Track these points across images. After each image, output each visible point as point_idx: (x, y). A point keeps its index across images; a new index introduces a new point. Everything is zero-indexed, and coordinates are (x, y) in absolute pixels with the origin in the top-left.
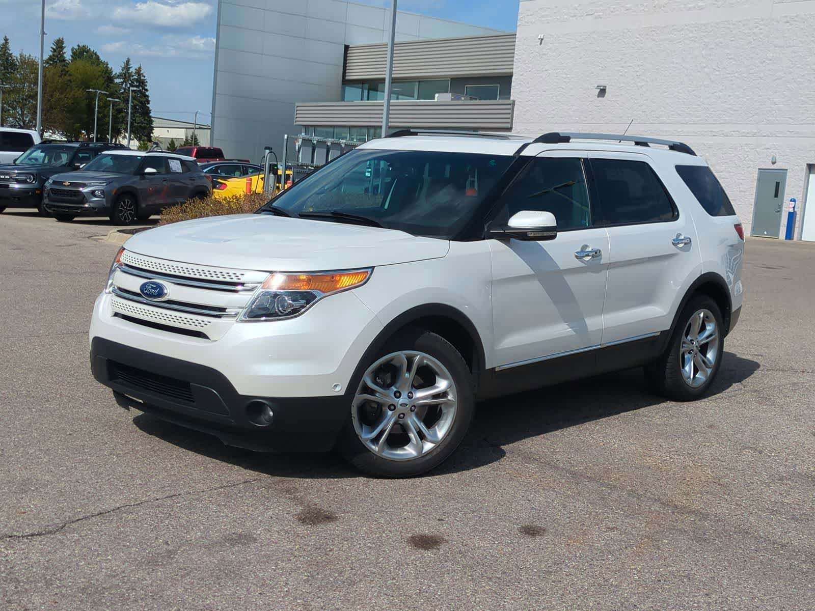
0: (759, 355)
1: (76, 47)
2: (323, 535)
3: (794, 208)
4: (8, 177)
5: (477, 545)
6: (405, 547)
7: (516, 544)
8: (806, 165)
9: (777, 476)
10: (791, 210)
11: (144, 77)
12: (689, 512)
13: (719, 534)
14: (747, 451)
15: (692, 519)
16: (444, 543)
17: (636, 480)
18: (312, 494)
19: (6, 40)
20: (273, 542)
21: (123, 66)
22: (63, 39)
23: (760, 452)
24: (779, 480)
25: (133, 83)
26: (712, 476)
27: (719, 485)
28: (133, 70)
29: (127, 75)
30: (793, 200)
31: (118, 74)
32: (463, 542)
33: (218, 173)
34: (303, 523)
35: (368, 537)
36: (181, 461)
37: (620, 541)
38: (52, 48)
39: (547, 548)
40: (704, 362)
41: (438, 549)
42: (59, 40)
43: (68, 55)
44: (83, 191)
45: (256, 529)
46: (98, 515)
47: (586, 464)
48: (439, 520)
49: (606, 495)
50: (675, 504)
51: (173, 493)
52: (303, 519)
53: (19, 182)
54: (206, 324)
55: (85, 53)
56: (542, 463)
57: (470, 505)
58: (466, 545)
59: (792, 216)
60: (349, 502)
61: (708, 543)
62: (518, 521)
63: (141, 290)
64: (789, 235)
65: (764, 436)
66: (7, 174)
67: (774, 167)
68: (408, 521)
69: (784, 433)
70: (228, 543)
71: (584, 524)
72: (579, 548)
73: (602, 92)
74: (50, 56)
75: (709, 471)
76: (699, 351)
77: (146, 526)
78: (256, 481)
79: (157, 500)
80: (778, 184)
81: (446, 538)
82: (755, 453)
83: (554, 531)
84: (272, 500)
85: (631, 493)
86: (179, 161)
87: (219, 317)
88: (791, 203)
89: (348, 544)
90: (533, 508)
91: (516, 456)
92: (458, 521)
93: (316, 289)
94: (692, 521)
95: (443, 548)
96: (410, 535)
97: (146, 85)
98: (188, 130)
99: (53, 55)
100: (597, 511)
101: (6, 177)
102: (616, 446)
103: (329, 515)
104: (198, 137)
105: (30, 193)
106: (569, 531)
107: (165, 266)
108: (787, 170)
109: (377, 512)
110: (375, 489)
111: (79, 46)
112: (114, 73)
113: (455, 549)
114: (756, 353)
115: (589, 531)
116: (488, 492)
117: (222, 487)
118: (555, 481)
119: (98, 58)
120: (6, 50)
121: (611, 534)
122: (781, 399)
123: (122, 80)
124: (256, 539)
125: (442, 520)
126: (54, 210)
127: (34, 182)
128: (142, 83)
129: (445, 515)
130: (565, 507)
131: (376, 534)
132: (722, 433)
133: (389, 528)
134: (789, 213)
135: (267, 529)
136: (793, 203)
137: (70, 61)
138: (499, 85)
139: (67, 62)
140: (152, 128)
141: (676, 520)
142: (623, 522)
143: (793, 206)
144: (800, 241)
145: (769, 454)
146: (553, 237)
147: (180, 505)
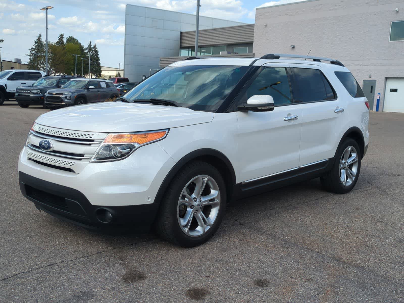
0: (375, 167)
1: (68, 37)
2: (135, 291)
3: (380, 97)
4: (29, 92)
5: (228, 295)
6: (184, 298)
7: (252, 294)
8: (384, 78)
9: (398, 239)
10: (378, 98)
11: (97, 49)
12: (353, 266)
13: (372, 282)
14: (379, 223)
15: (355, 271)
16: (208, 294)
17: (320, 244)
18: (135, 260)
19: (40, 35)
20: (104, 298)
21: (88, 44)
22: (63, 34)
23: (386, 224)
24: (400, 242)
25: (93, 52)
26: (362, 241)
27: (367, 246)
28: (92, 47)
29: (90, 49)
30: (379, 94)
31: (86, 48)
32: (219, 293)
33: (124, 88)
34: (125, 281)
35: (162, 292)
36: (65, 240)
37: (314, 290)
38: (59, 38)
39: (270, 296)
40: (351, 173)
41: (204, 300)
42: (61, 35)
43: (65, 41)
44: (61, 97)
45: (95, 288)
46: (3, 280)
47: (292, 234)
48: (206, 277)
49: (304, 256)
50: (344, 261)
51: (52, 262)
52: (126, 279)
53: (34, 93)
54: (73, 164)
55: (72, 40)
56: (267, 234)
57: (226, 265)
58: (221, 296)
59: (378, 101)
60: (155, 265)
61: (367, 289)
62: (254, 276)
63: (40, 144)
64: (377, 110)
65: (387, 214)
66: (29, 90)
67: (370, 79)
68: (188, 278)
69: (397, 212)
70: (75, 300)
71: (292, 277)
72: (290, 296)
73: (293, 47)
74: (58, 41)
75: (360, 237)
76: (349, 168)
77: (29, 287)
78: (104, 252)
79: (42, 267)
80: (372, 87)
81: (210, 290)
82: (383, 225)
83: (275, 282)
84: (110, 265)
85: (318, 253)
86: (105, 83)
87: (80, 160)
88: (378, 95)
89: (149, 297)
90: (262, 266)
91: (254, 230)
92: (218, 277)
93: (135, 142)
94: (355, 272)
95: (208, 298)
96: (188, 289)
97: (98, 53)
98: (117, 71)
99: (59, 41)
100: (300, 267)
101: (28, 92)
102: (308, 222)
103: (142, 275)
104: (120, 74)
105: (39, 98)
106: (283, 283)
107: (52, 131)
108: (376, 80)
109: (170, 272)
110: (172, 255)
111: (69, 37)
112: (84, 48)
113: (214, 299)
114: (373, 166)
115: (296, 282)
116: (236, 255)
117: (83, 257)
118: (274, 246)
119: (77, 41)
120: (40, 39)
121: (309, 284)
122: (391, 191)
123: (88, 51)
124: (93, 296)
125: (209, 277)
126: (49, 106)
127: (41, 93)
128: (96, 52)
129: (210, 273)
130: (280, 264)
131: (167, 289)
132: (364, 213)
133: (176, 284)
134: (378, 99)
135: (102, 287)
136: (379, 95)
137: (66, 43)
138: (248, 47)
139: (65, 43)
140: (101, 71)
141: (346, 272)
142: (315, 275)
143: (379, 96)
144: (383, 112)
145: (391, 225)
146: (272, 109)
147: (54, 271)
